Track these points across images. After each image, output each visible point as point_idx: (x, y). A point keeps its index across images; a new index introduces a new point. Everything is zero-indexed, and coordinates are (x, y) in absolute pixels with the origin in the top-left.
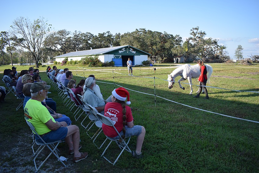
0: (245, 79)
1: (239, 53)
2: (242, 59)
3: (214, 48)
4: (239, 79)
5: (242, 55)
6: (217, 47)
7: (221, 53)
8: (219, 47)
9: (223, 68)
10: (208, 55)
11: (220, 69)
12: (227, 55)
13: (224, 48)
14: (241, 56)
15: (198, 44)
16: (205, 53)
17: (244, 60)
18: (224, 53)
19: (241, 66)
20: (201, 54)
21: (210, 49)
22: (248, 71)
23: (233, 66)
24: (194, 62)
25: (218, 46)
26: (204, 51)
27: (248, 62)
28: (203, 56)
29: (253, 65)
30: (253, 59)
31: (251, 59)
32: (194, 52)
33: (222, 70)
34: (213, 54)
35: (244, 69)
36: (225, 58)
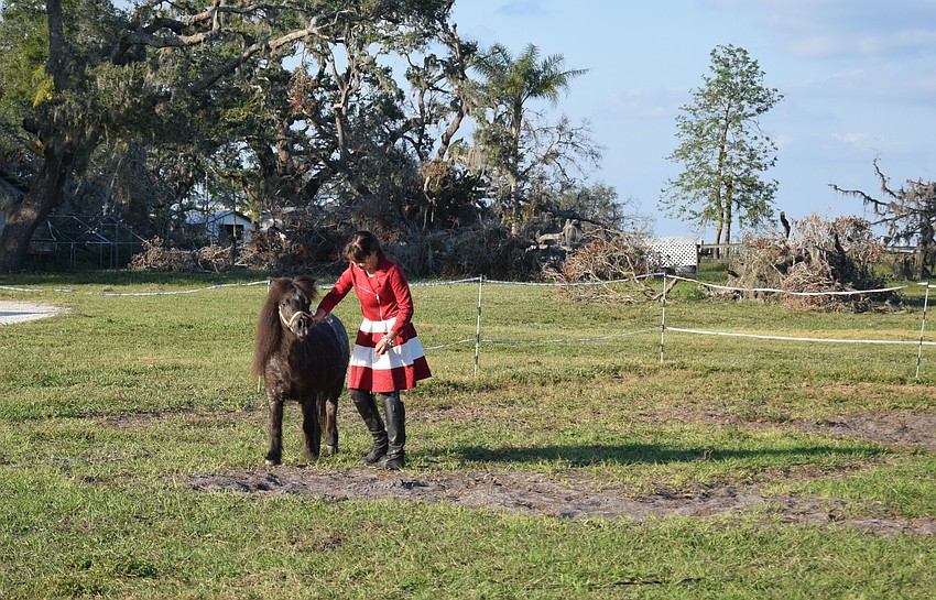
0: (790, 532)
1: (733, 154)
2: (770, 231)
3: (415, 76)
4: (704, 526)
5: (763, 177)
6: (454, 70)
7: (504, 148)
8: (472, 73)
9: (504, 346)
10: (334, 167)
11: (465, 359)
12: (584, 175)
13: (539, 80)
14: (754, 186)
15: (185, 18)
16: (300, 137)
17: (796, 240)
18: (546, 143)
19: (754, 323)
20: (247, 160)
21: (365, 89)
22: (839, 389)
23: (646, 321)
24: (140, 264)
25: (468, 50)
26: (288, 116)
27: (843, 268)
28: (275, 182)
29: (902, 315)
30: (902, 226)
31: (880, 232)
32: (142, 118)
33: (475, 376)
34: (400, 160)
35: (783, 363)
36: (546, 217)
